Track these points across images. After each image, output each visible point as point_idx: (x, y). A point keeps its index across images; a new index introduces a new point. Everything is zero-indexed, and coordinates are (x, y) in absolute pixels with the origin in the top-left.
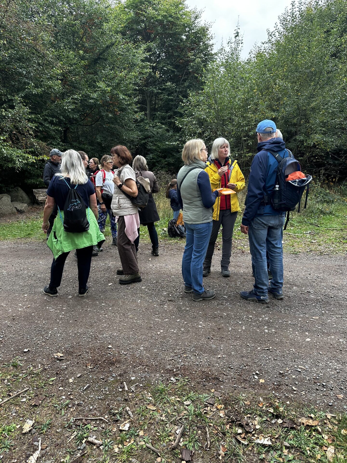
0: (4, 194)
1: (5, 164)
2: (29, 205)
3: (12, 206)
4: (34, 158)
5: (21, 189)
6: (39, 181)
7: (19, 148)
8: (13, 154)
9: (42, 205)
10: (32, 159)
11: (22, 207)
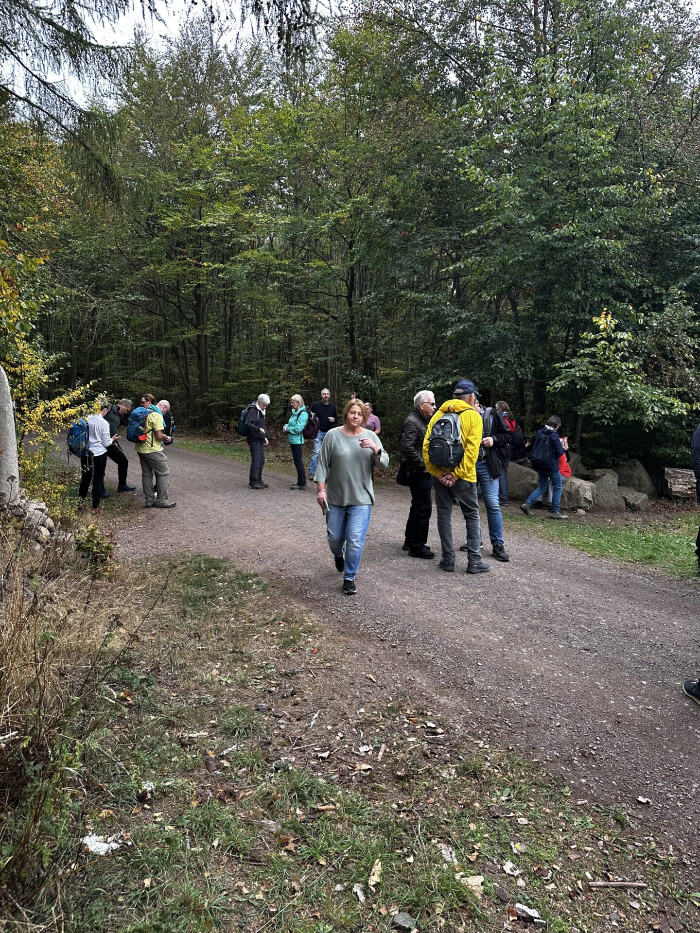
0: (607, 470)
1: (623, 413)
2: (651, 496)
3: (619, 494)
4: (684, 406)
5: (641, 465)
6: (681, 454)
7: (656, 385)
8: (644, 397)
9: (677, 503)
10: (681, 408)
11: (636, 499)
